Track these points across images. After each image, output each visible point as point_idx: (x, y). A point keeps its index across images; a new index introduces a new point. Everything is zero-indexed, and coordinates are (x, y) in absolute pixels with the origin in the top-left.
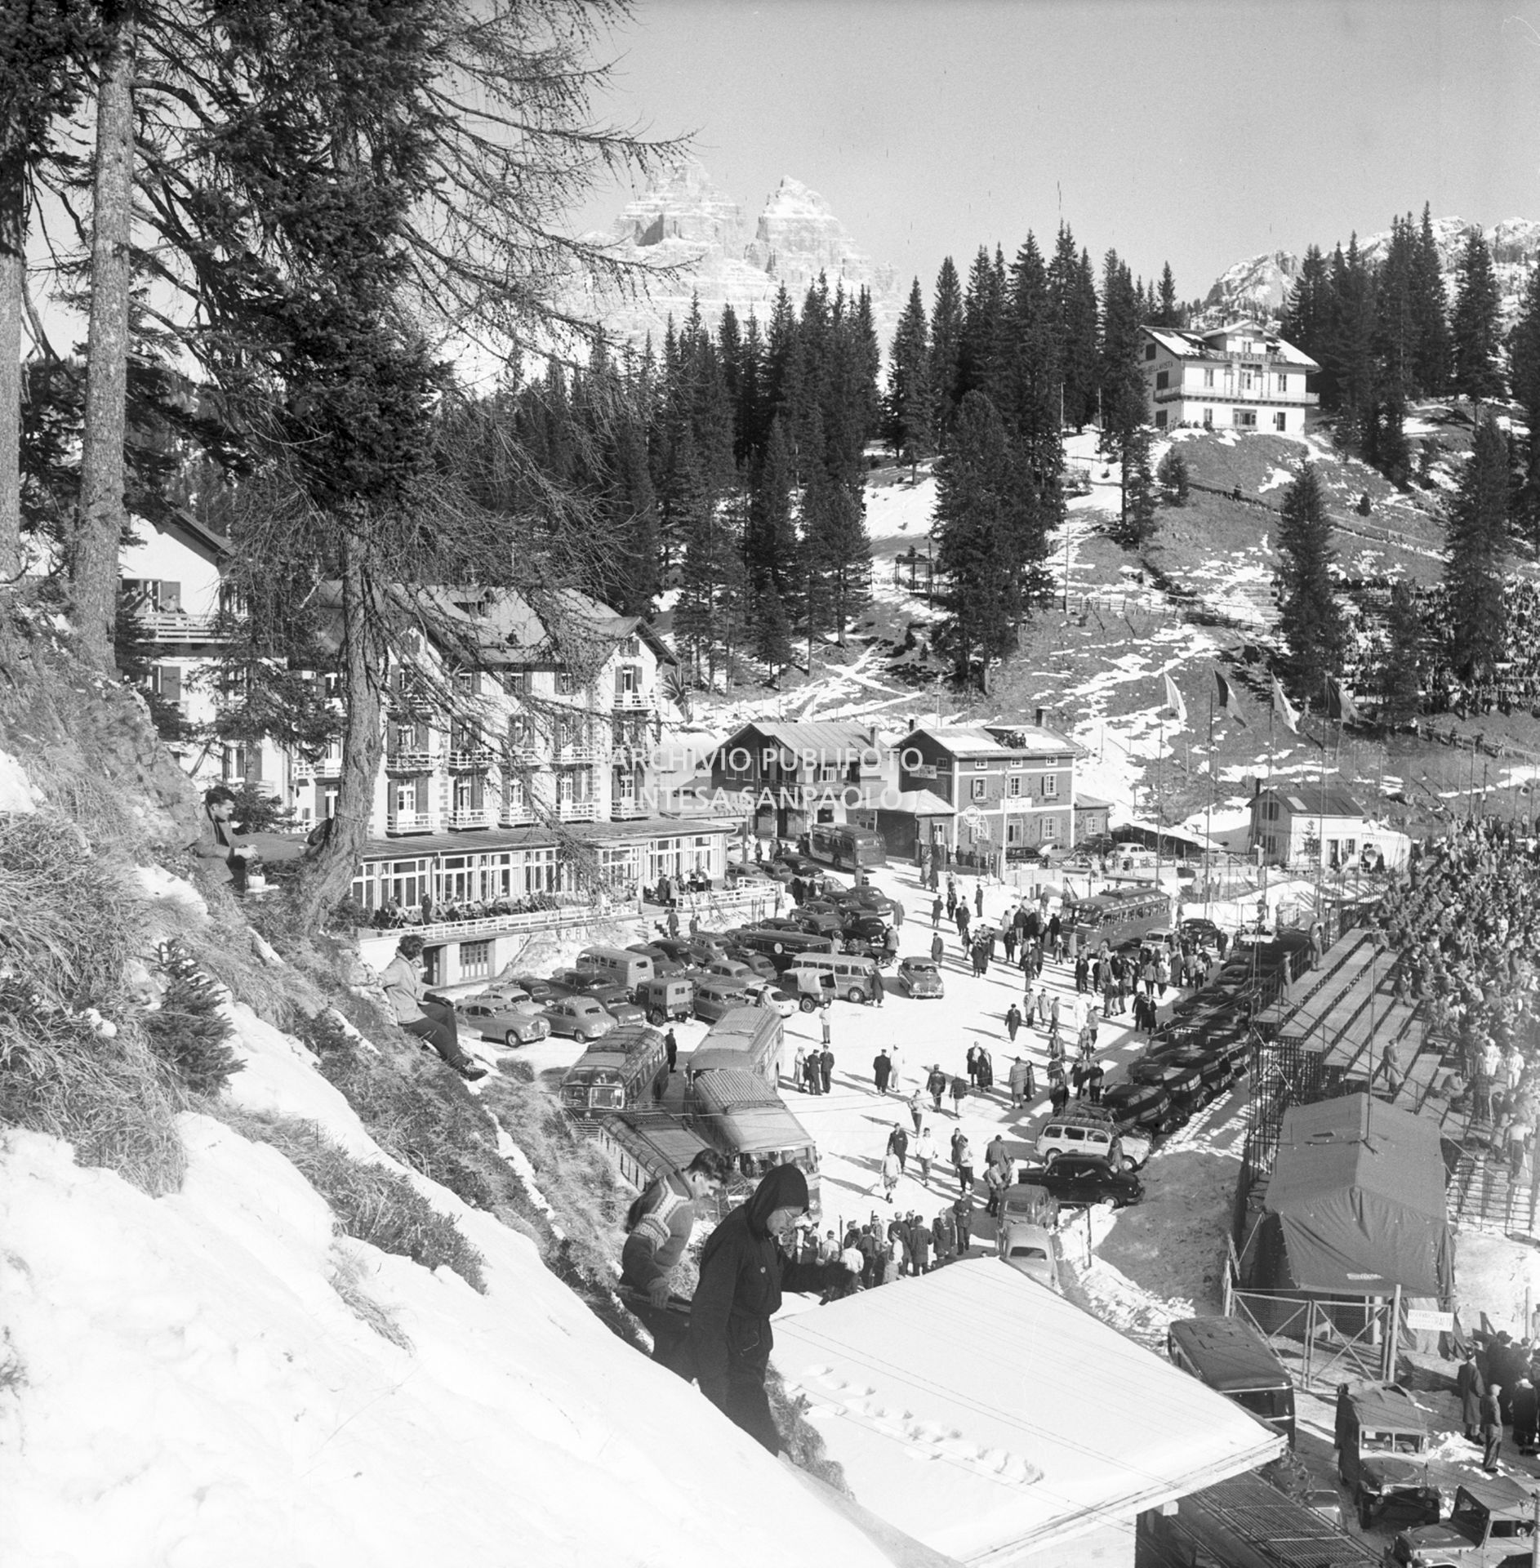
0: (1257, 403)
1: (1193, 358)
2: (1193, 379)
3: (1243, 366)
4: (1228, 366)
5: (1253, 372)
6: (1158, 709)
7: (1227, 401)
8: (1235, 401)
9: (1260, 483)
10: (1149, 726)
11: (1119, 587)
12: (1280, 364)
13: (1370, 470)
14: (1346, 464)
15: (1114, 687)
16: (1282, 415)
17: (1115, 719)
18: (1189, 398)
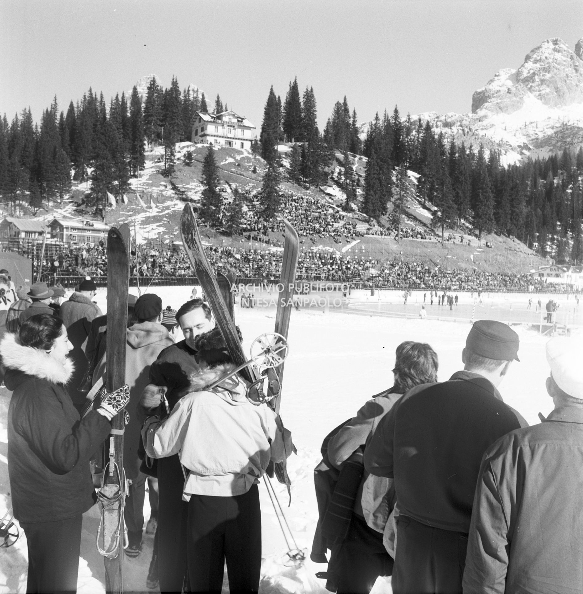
0: (233, 138)
1: (211, 122)
2: (210, 129)
3: (228, 126)
4: (223, 125)
5: (232, 128)
6: (158, 224)
7: (223, 137)
8: (225, 137)
9: (222, 162)
10: (153, 229)
11: (158, 188)
12: (241, 126)
13: (262, 160)
14: (255, 158)
15: (145, 217)
16: (242, 144)
17: (142, 226)
18: (209, 135)
